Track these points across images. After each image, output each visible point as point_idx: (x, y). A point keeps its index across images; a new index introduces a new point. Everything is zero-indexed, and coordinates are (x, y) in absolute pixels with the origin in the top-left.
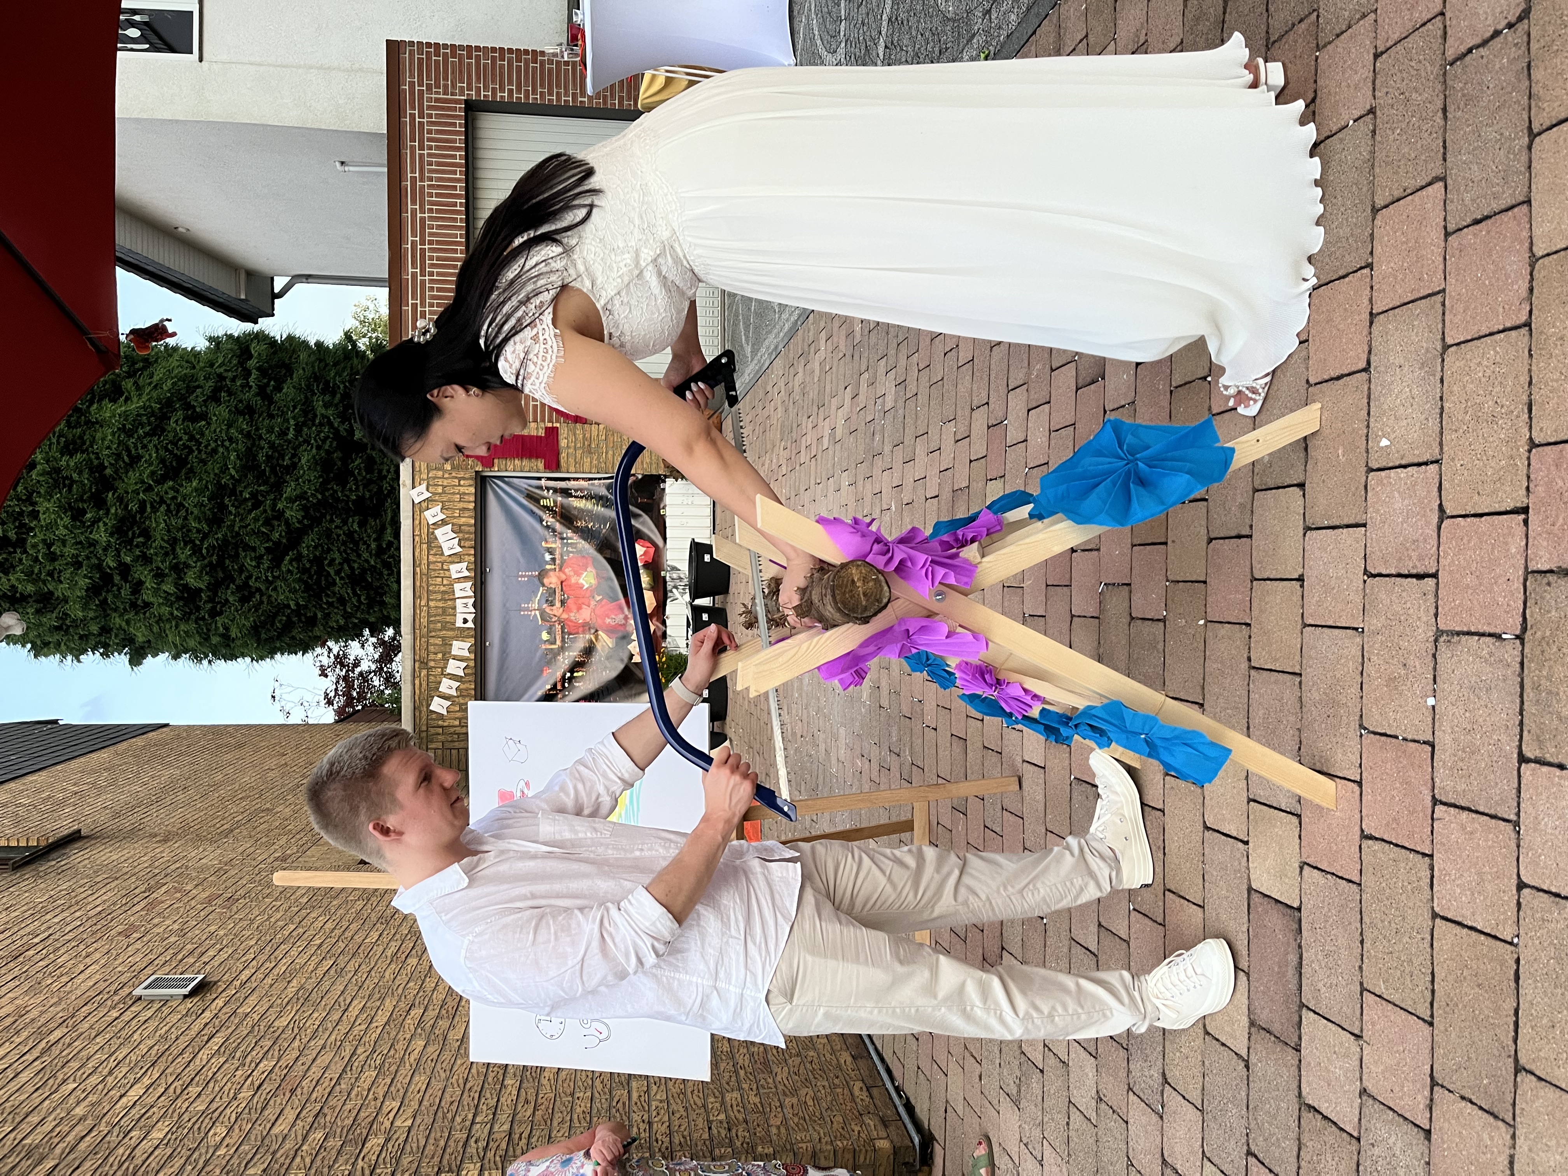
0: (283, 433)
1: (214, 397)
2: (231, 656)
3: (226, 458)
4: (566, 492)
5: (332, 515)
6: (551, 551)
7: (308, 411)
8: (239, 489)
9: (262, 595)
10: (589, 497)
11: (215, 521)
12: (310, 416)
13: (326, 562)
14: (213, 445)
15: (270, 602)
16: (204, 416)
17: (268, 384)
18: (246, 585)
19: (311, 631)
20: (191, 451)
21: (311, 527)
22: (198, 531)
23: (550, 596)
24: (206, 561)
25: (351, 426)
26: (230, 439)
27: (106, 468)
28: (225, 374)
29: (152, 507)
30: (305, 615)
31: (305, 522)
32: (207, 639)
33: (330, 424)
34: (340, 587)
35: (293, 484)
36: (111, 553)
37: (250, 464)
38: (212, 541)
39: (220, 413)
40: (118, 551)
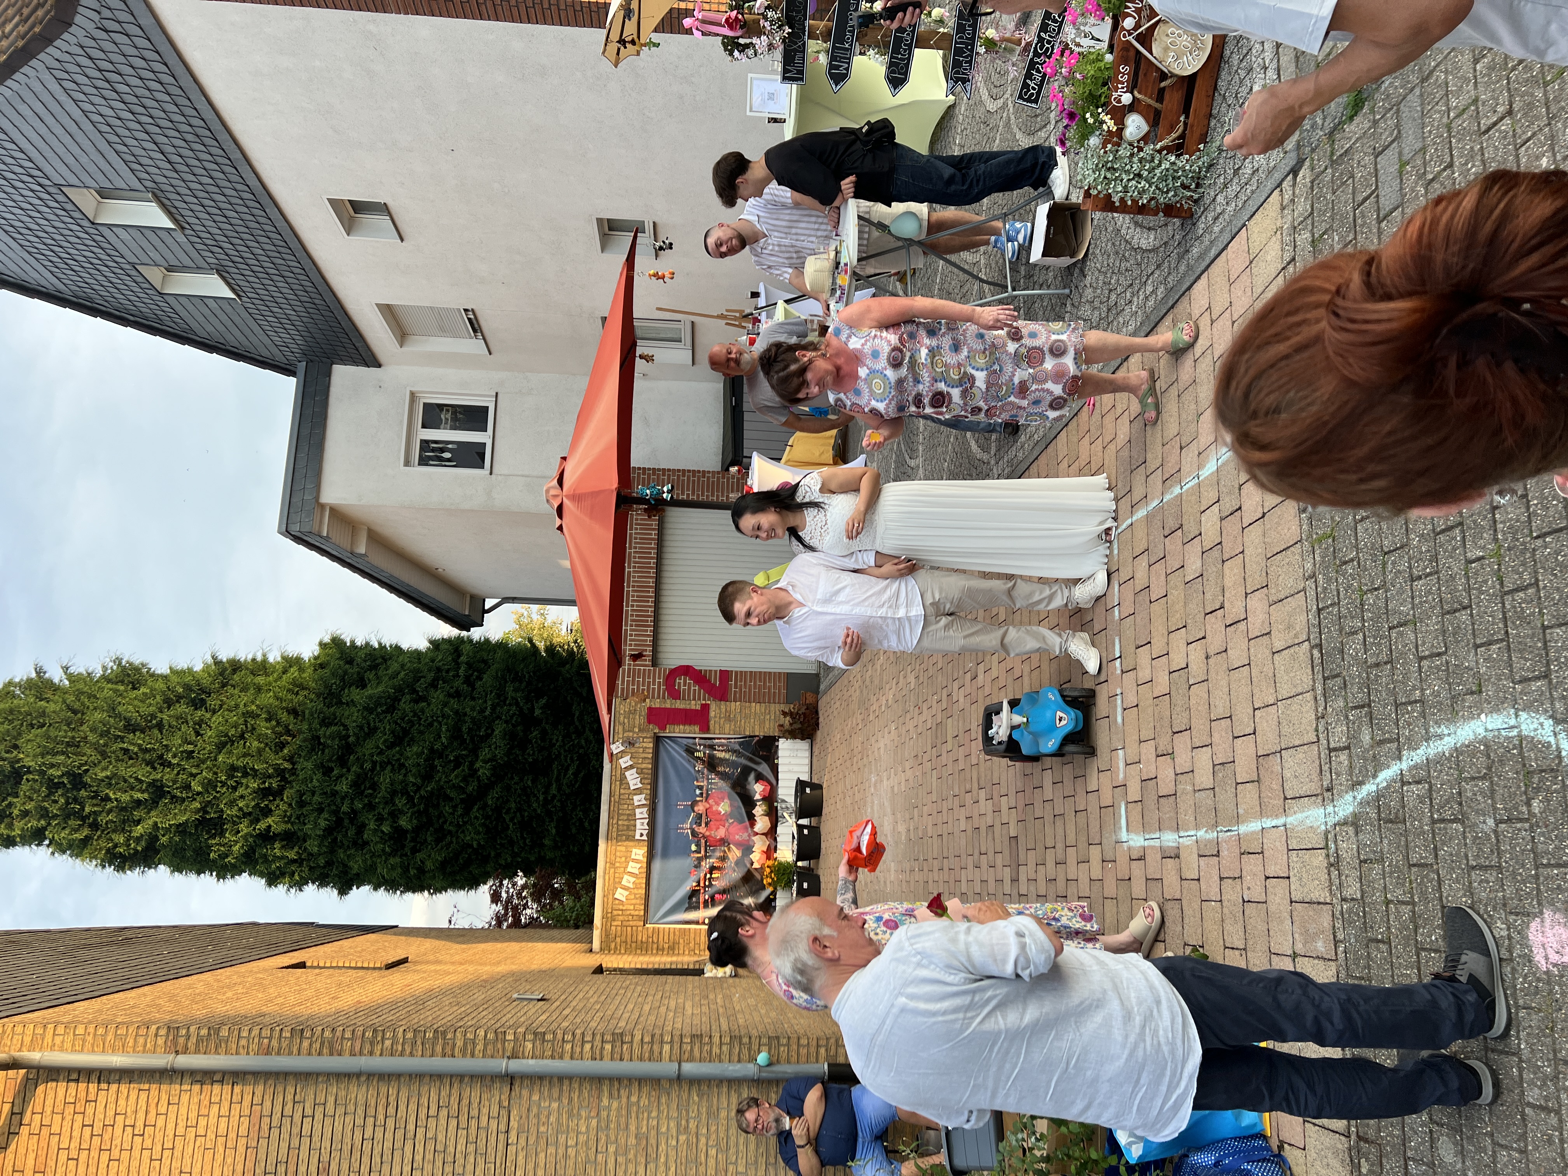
0: (482, 711)
1: (434, 685)
3: (439, 730)
4: (712, 747)
5: (512, 774)
6: (701, 788)
7: (502, 695)
8: (446, 753)
9: (452, 837)
10: (728, 750)
11: (427, 776)
12: (503, 698)
13: (504, 811)
14: (430, 720)
15: (457, 843)
17: (472, 675)
18: (442, 827)
20: (413, 725)
21: (496, 783)
22: (414, 784)
23: (698, 819)
24: (416, 809)
26: (443, 716)
27: (349, 736)
28: (442, 666)
29: (381, 766)
30: (482, 854)
31: (492, 779)
32: (406, 871)
33: (517, 704)
35: (487, 750)
36: (347, 802)
37: (456, 734)
38: (423, 792)
39: (437, 696)
40: (352, 800)
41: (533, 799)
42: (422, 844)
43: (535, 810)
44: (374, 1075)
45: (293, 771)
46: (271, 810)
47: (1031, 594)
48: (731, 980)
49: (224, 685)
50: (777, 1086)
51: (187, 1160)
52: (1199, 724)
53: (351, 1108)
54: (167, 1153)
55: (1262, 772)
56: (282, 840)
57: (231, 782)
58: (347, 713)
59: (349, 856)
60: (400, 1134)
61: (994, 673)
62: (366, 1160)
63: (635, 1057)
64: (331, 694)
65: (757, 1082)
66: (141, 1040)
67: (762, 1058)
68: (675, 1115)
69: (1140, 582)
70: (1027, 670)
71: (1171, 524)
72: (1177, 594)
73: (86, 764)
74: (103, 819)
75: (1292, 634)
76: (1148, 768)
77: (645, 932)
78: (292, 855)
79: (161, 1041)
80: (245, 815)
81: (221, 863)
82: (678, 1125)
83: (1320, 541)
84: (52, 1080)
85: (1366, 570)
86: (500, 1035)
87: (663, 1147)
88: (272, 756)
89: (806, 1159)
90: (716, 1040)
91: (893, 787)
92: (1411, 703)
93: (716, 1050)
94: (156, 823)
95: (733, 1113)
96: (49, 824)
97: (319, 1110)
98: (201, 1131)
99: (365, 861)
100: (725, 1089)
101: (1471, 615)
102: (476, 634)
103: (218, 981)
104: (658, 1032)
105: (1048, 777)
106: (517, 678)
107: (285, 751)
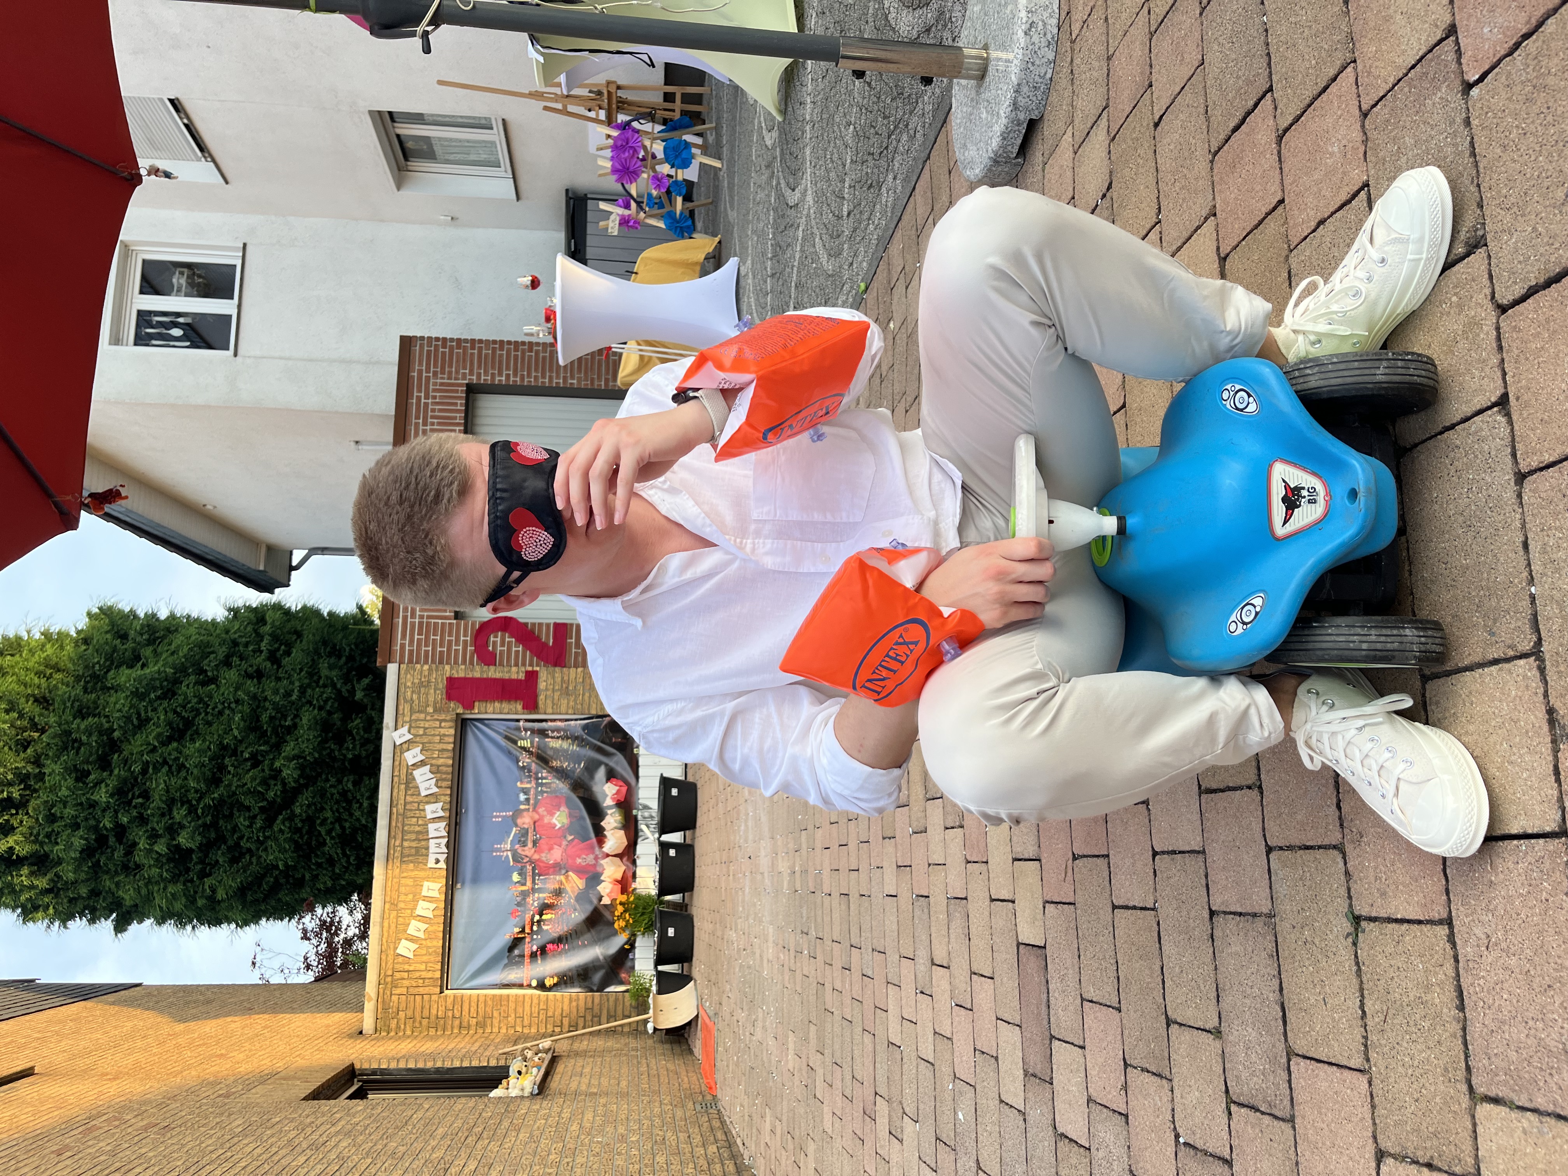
0: (288, 694)
1: (226, 663)
2: (215, 921)
3: (230, 719)
4: (543, 733)
5: (327, 775)
6: (526, 791)
7: (313, 673)
8: (240, 749)
9: (251, 857)
10: (565, 738)
11: (215, 781)
12: (315, 678)
13: (318, 822)
14: (220, 707)
15: (259, 863)
16: (214, 680)
17: (278, 649)
18: (237, 844)
19: (298, 894)
20: (198, 714)
21: (306, 786)
22: (196, 791)
23: (523, 836)
24: (200, 822)
25: (353, 687)
26: (237, 702)
27: (114, 730)
28: (240, 640)
29: (154, 768)
30: (293, 876)
31: (302, 781)
32: (193, 901)
33: (334, 685)
34: (330, 847)
35: (292, 744)
36: (109, 814)
37: (253, 725)
38: (208, 801)
39: (230, 677)
40: (116, 812)
41: (355, 806)
42: (211, 866)
43: (358, 820)
45: (39, 777)
56: (29, 865)
58: (111, 700)
59: (117, 884)
64: (95, 677)
77: (442, 1002)
78: (43, 883)
99: (139, 889)
106: (335, 652)
107: (29, 751)
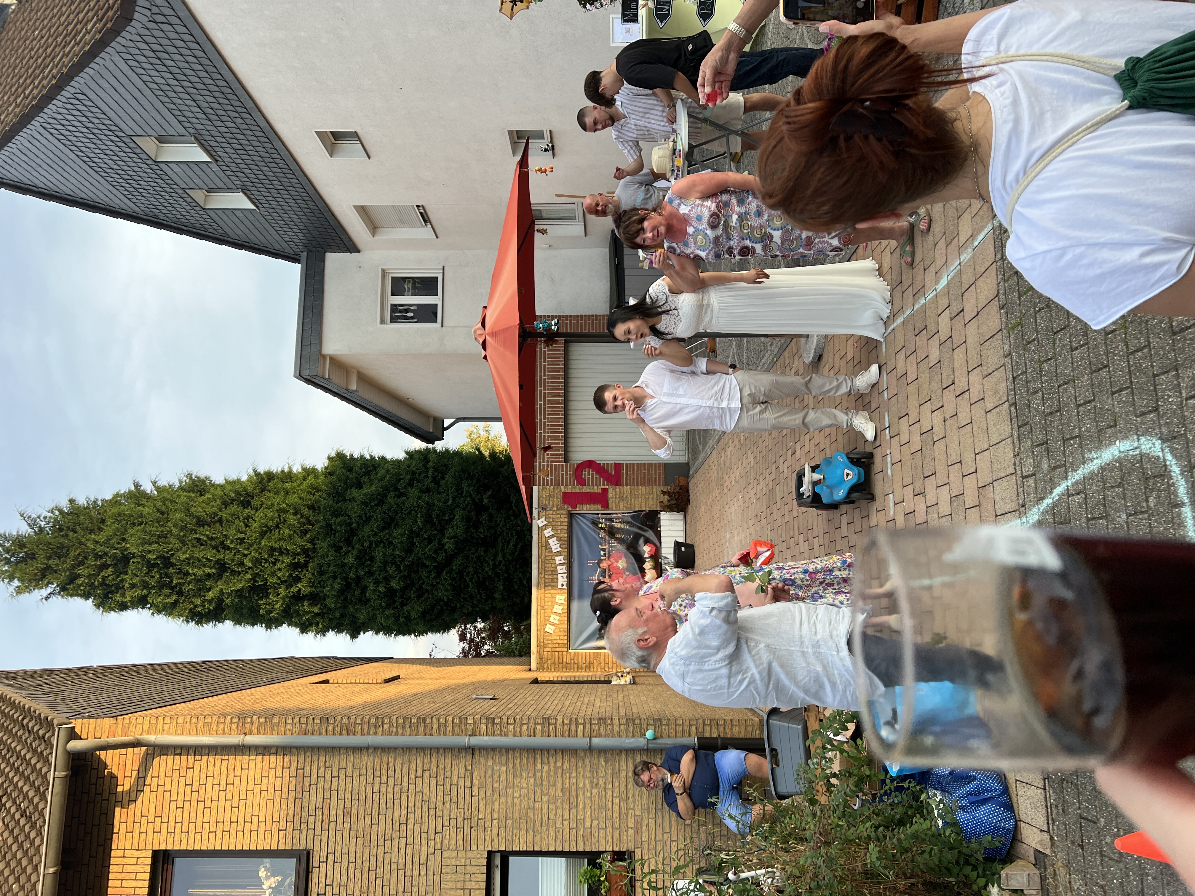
0: (446, 502)
1: (410, 484)
2: (406, 633)
3: (416, 516)
4: (611, 520)
5: (470, 547)
7: (459, 489)
8: (422, 533)
9: (429, 594)
10: (623, 522)
11: (409, 551)
12: (460, 492)
13: (465, 574)
14: (409, 509)
15: (433, 598)
16: (405, 494)
17: (437, 476)
18: (421, 587)
20: (397, 514)
21: (458, 554)
22: (400, 556)
24: (402, 574)
25: (482, 497)
26: (418, 506)
27: (352, 524)
28: (416, 471)
29: (376, 544)
30: (451, 605)
31: (456, 551)
32: (398, 620)
33: (471, 496)
35: (450, 530)
36: (353, 571)
37: (428, 519)
38: (406, 562)
39: (413, 492)
40: (357, 569)
41: (485, 565)
42: (408, 599)
43: (487, 573)
44: (378, 748)
45: (314, 550)
46: (300, 578)
47: (823, 385)
48: (630, 686)
49: (263, 490)
50: (661, 754)
51: (256, 808)
52: (941, 470)
53: (364, 771)
54: (242, 803)
55: (981, 498)
56: (309, 600)
57: (271, 559)
58: (350, 507)
59: (356, 610)
60: (398, 788)
61: (807, 448)
62: (375, 806)
63: (558, 734)
64: (338, 493)
65: (646, 751)
66: (221, 726)
67: (649, 734)
68: (589, 775)
69: (900, 371)
70: (828, 443)
71: (919, 326)
72: (924, 377)
73: (172, 549)
74: (186, 588)
75: (997, 398)
76: (908, 506)
77: (568, 655)
78: (316, 610)
79: (234, 726)
80: (283, 582)
81: (267, 617)
82: (591, 782)
83: (1013, 328)
84: (164, 754)
85: (1043, 346)
86: (463, 720)
87: (581, 797)
88: (299, 540)
89: (683, 803)
90: (616, 721)
91: (741, 541)
92: (1072, 438)
93: (616, 729)
94: (222, 589)
95: (630, 774)
96: (150, 593)
97: (343, 772)
98: (264, 787)
99: (368, 613)
100: (624, 757)
101: (1109, 372)
102: (439, 446)
103: (270, 691)
104: (574, 717)
105: (844, 520)
106: (470, 477)
107: (308, 536)
